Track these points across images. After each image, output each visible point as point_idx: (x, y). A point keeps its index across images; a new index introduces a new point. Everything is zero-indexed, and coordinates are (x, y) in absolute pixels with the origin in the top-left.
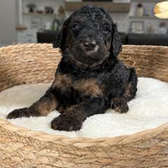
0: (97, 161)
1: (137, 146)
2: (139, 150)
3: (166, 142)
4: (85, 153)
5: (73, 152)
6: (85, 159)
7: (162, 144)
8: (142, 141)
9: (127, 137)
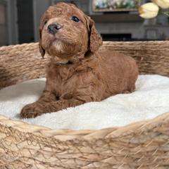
0: (81, 157)
1: (128, 141)
2: (131, 146)
3: (166, 137)
4: (67, 147)
5: (54, 145)
6: (68, 153)
7: (161, 139)
8: (135, 135)
9: (115, 129)
